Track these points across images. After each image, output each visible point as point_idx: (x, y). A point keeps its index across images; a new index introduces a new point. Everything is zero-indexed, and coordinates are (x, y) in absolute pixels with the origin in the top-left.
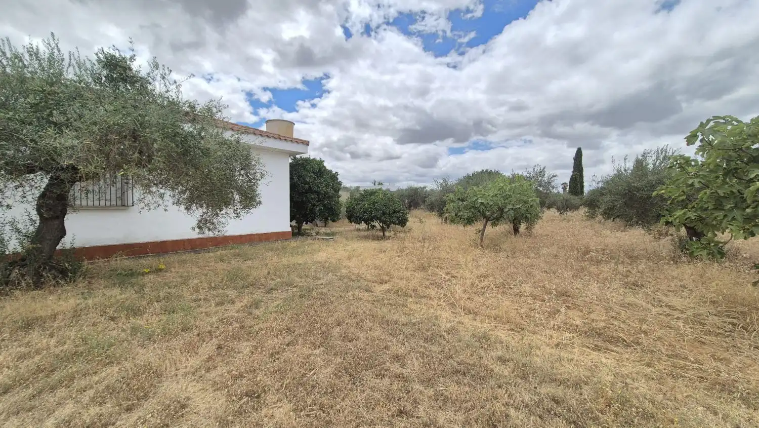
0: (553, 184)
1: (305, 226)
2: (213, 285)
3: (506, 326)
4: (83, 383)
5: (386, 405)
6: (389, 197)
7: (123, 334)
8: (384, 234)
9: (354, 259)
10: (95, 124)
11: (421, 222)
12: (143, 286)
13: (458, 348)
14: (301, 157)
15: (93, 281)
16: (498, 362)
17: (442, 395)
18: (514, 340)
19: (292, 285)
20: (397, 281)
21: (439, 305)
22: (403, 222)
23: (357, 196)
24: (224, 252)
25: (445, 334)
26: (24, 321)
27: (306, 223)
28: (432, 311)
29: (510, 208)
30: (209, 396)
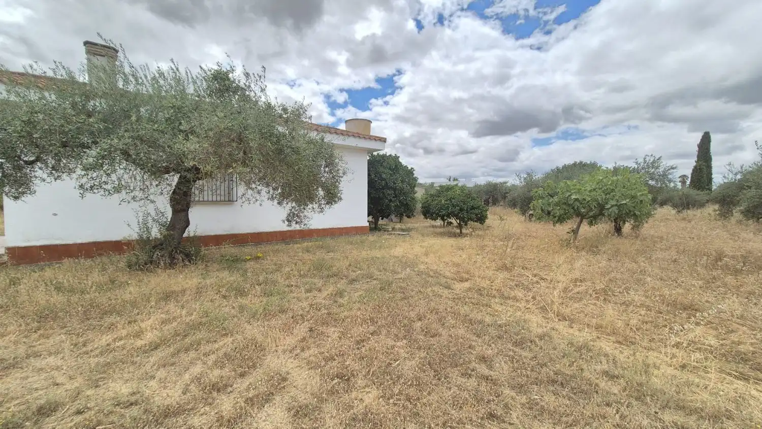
0: (670, 176)
1: (381, 222)
2: (302, 273)
3: (611, 338)
4: (208, 348)
5: (475, 406)
6: (468, 194)
7: (233, 311)
8: (461, 231)
9: (432, 255)
10: (211, 130)
11: (501, 219)
12: (246, 271)
13: (552, 356)
14: (378, 154)
15: (209, 264)
16: (604, 377)
17: (537, 404)
18: (623, 355)
19: (372, 277)
20: (478, 280)
21: (527, 308)
22: (481, 219)
23: (433, 192)
24: (310, 244)
25: (537, 340)
26: (163, 293)
27: (382, 219)
28: (519, 313)
29: (613, 204)
30: (305, 373)
